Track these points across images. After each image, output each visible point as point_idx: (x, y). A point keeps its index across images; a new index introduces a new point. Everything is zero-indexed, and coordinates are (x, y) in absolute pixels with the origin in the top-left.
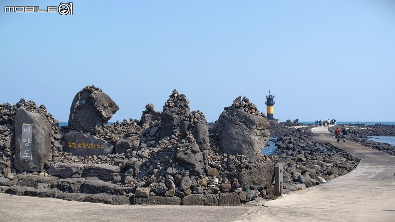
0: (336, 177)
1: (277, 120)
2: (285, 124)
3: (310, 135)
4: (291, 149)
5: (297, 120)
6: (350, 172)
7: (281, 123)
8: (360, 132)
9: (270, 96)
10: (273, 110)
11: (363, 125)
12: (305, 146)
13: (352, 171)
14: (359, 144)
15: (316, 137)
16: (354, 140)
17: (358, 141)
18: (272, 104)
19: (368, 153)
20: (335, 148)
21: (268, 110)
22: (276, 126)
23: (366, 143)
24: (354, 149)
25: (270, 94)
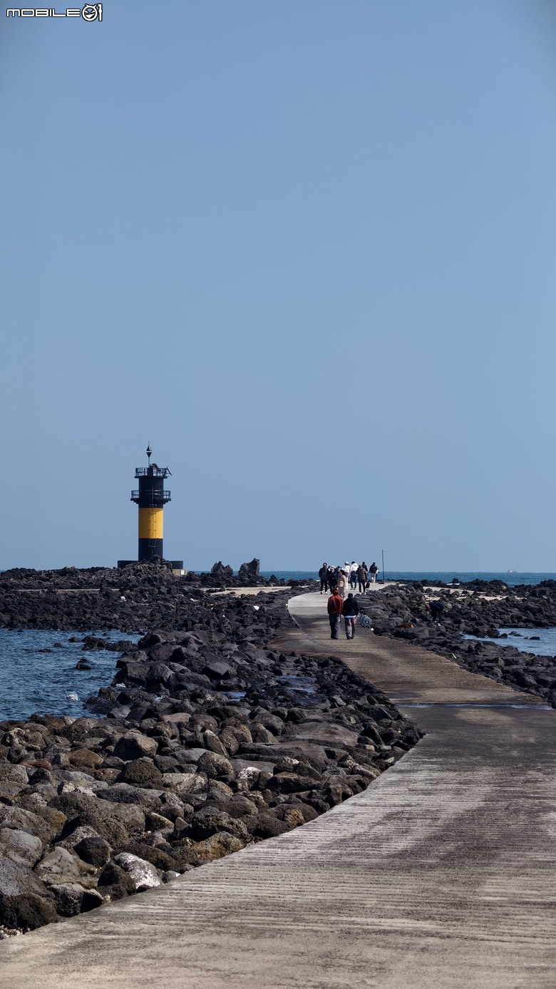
0: (226, 848)
1: (178, 565)
2: (205, 579)
3: (276, 626)
4: (167, 684)
5: (254, 564)
6: (321, 810)
7: (190, 577)
8: (473, 614)
9: (150, 470)
10: (160, 525)
11: (494, 585)
12: (233, 671)
13: (336, 809)
14: (452, 664)
15: (297, 634)
16: (444, 644)
17: (455, 649)
18: (160, 502)
19: (472, 704)
20: (353, 678)
21: (144, 524)
22: (164, 589)
23: (481, 656)
24: (423, 686)
25: (153, 460)
